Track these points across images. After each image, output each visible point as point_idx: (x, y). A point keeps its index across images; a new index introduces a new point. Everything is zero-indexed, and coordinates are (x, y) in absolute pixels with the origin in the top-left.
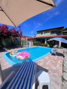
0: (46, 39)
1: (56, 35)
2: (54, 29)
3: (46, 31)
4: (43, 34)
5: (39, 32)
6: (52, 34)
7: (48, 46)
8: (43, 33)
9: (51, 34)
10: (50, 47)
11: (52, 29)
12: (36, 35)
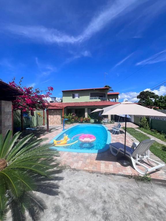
0: (86, 109)
1: (99, 100)
2: (96, 89)
3: (82, 93)
4: (76, 98)
5: (66, 93)
6: (93, 98)
7: (92, 121)
8: (77, 95)
9: (91, 99)
10: (95, 122)
11: (92, 90)
12: (55, 98)
